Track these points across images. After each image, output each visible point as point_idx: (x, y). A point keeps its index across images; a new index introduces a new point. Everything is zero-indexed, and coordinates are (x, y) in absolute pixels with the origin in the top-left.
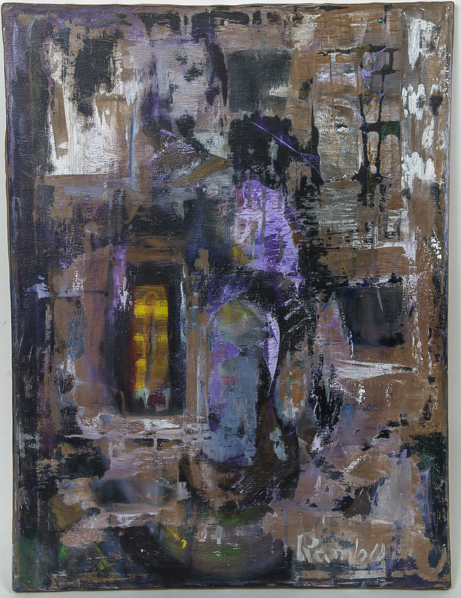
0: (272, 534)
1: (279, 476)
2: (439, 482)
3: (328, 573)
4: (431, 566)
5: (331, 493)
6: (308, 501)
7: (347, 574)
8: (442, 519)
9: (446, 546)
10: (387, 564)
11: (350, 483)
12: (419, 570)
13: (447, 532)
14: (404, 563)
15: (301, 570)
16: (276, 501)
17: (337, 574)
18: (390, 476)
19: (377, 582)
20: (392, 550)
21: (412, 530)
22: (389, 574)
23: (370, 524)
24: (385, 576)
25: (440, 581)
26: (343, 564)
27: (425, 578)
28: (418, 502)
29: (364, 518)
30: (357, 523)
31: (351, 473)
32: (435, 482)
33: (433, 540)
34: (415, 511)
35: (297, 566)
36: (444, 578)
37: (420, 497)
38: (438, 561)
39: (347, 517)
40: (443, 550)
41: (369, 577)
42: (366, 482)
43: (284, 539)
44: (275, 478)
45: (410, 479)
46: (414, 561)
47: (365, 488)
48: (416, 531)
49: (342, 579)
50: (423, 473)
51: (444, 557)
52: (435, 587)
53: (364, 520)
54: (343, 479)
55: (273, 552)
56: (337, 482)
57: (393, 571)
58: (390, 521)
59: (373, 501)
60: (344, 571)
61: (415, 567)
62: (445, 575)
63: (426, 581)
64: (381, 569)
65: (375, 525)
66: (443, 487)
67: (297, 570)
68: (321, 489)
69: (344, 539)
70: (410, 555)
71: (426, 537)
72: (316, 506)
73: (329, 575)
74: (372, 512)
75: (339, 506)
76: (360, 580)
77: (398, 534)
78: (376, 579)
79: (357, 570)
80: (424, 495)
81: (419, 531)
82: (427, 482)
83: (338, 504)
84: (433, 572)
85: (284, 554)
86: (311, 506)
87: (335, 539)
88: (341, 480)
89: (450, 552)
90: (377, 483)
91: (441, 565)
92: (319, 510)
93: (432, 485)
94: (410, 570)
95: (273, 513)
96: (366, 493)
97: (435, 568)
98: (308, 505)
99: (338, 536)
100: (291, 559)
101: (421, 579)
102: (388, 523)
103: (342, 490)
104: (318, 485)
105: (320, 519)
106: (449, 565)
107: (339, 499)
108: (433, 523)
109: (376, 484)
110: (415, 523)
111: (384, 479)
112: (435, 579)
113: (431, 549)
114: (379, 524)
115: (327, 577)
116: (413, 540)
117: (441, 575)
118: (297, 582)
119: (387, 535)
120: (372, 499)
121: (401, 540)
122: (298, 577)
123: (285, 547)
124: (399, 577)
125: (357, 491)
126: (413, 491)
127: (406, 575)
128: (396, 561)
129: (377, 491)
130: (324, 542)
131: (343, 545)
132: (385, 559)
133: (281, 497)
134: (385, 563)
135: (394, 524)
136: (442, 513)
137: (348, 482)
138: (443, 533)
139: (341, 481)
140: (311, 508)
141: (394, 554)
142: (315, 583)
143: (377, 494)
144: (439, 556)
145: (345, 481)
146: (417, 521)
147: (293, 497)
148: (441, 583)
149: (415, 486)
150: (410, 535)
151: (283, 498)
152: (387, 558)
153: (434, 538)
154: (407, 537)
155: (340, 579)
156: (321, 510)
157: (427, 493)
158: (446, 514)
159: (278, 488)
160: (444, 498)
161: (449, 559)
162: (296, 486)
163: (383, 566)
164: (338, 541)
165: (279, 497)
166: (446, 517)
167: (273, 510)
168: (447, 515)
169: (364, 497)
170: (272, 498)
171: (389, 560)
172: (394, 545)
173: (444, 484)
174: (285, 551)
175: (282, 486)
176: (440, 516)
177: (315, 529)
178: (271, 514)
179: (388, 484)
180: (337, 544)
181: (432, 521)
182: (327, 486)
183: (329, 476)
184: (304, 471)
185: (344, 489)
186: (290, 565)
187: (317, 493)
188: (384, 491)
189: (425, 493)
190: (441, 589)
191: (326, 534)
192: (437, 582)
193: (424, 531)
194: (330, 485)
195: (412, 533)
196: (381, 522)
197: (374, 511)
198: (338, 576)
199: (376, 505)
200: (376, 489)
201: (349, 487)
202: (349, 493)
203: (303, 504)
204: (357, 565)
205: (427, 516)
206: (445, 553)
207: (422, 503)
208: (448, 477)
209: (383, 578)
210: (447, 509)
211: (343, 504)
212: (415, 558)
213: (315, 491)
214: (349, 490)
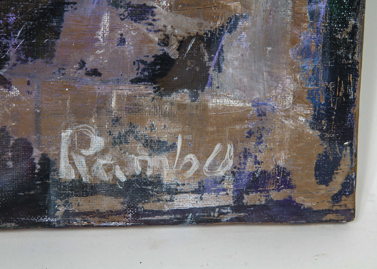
0: (9, 129)
1: (21, 14)
2: (345, 23)
3: (122, 200)
4: (320, 183)
5: (129, 48)
6: (83, 64)
7: (159, 200)
8: (346, 95)
9: (351, 145)
10: (236, 181)
11: (169, 28)
12: (295, 191)
13: (355, 117)
14: (269, 178)
15: (68, 195)
16: (15, 65)
17: (140, 201)
18: (250, 14)
19: (216, 215)
20: (246, 154)
21: (287, 117)
22: (239, 198)
23: (205, 108)
24: (231, 202)
25: (334, 208)
26: (151, 183)
27: (308, 204)
28: (301, 64)
29: (195, 96)
30: (181, 106)
31: (170, 7)
32: (338, 23)
33: (327, 135)
34: (296, 80)
35: (60, 189)
36: (342, 203)
37: (305, 53)
38: (333, 173)
39: (162, 96)
40: (344, 152)
41: (200, 205)
42: (200, 25)
43: (32, 138)
44: (12, 19)
45: (289, 19)
46: (288, 174)
47: (199, 37)
48: (295, 118)
49: (149, 211)
50: (314, 7)
51: (344, 166)
52: (324, 219)
53: (195, 101)
54: (154, 20)
55: (10, 164)
56: (142, 27)
57: (247, 193)
58: (244, 102)
59: (213, 63)
60: (152, 196)
61: (289, 185)
62: (344, 197)
63: (309, 209)
64: (224, 190)
65: (216, 109)
66: (352, 34)
67: (59, 196)
68: (109, 39)
69: (155, 136)
70: (281, 163)
71: (313, 128)
72: (100, 75)
73: (123, 203)
74: (211, 84)
75: (146, 73)
76: (184, 212)
77: (260, 126)
78: (213, 209)
79: (177, 192)
80: (313, 49)
81: (301, 118)
82: (321, 24)
83: (144, 70)
84: (323, 192)
85: (34, 168)
86: (88, 74)
87: (136, 137)
88: (150, 21)
89: (356, 156)
90: (223, 27)
91: (339, 179)
92: (105, 82)
93: (331, 30)
94: (279, 191)
95: (10, 89)
96: (199, 49)
97: (327, 186)
98: (82, 72)
99: (142, 131)
100: (47, 177)
101: (298, 206)
102: (241, 105)
103: (151, 41)
104: (103, 32)
105: (106, 99)
106: (353, 179)
107: (145, 59)
108: (328, 103)
109: (221, 29)
110: (294, 103)
111: (237, 19)
112: (326, 206)
113: (321, 151)
114: (225, 107)
115: (119, 207)
116: (287, 136)
117: (336, 198)
118: (59, 218)
119: (238, 127)
120: (211, 59)
121: (265, 135)
122: (62, 209)
123: (36, 153)
124: (258, 203)
125: (182, 44)
126: (294, 41)
127: (272, 200)
128: (253, 174)
129: (223, 42)
130: (114, 144)
131: (151, 147)
132: (233, 173)
133: (27, 57)
134: (232, 179)
135: (253, 106)
136: (347, 83)
137: (165, 26)
138: (345, 122)
139: (150, 24)
140: (88, 79)
141: (250, 162)
142: (97, 219)
143: (222, 50)
144: (336, 163)
145: (159, 24)
146: (297, 98)
147: (52, 56)
148: (337, 212)
149: (296, 32)
150: (283, 126)
151: (30, 59)
152: (235, 170)
153: (327, 131)
154: (278, 131)
155: (145, 211)
156: (108, 81)
157: (321, 45)
158: (355, 85)
159: (20, 38)
160: (353, 54)
161: (354, 168)
162: (57, 35)
163: (229, 185)
164: (143, 141)
165: (23, 57)
166: (355, 92)
167: (10, 83)
168: (357, 87)
169: (197, 56)
170: (7, 59)
171: (240, 174)
172: (251, 145)
173: (355, 27)
174: (36, 161)
175: (27, 35)
176: (342, 89)
177: (98, 119)
178: (5, 91)
179: (245, 29)
180: (139, 146)
181: (327, 99)
182: (121, 35)
183: (126, 14)
184: (75, 3)
185: (156, 39)
186: (46, 188)
187: (100, 48)
188: (235, 44)
189: (317, 46)
190: (337, 222)
191: (119, 128)
192: (329, 211)
193: (310, 119)
194: (127, 32)
195: (286, 122)
196: (227, 102)
197: (215, 82)
198: (140, 205)
199: (220, 70)
200: (219, 39)
201: (167, 37)
202: (165, 48)
203: (73, 70)
204: (178, 185)
205: (318, 90)
206: (348, 157)
207: (309, 65)
208: (363, 13)
209: (228, 206)
210: (356, 74)
211: (154, 70)
212: (289, 168)
213: (96, 45)
214: (165, 42)
